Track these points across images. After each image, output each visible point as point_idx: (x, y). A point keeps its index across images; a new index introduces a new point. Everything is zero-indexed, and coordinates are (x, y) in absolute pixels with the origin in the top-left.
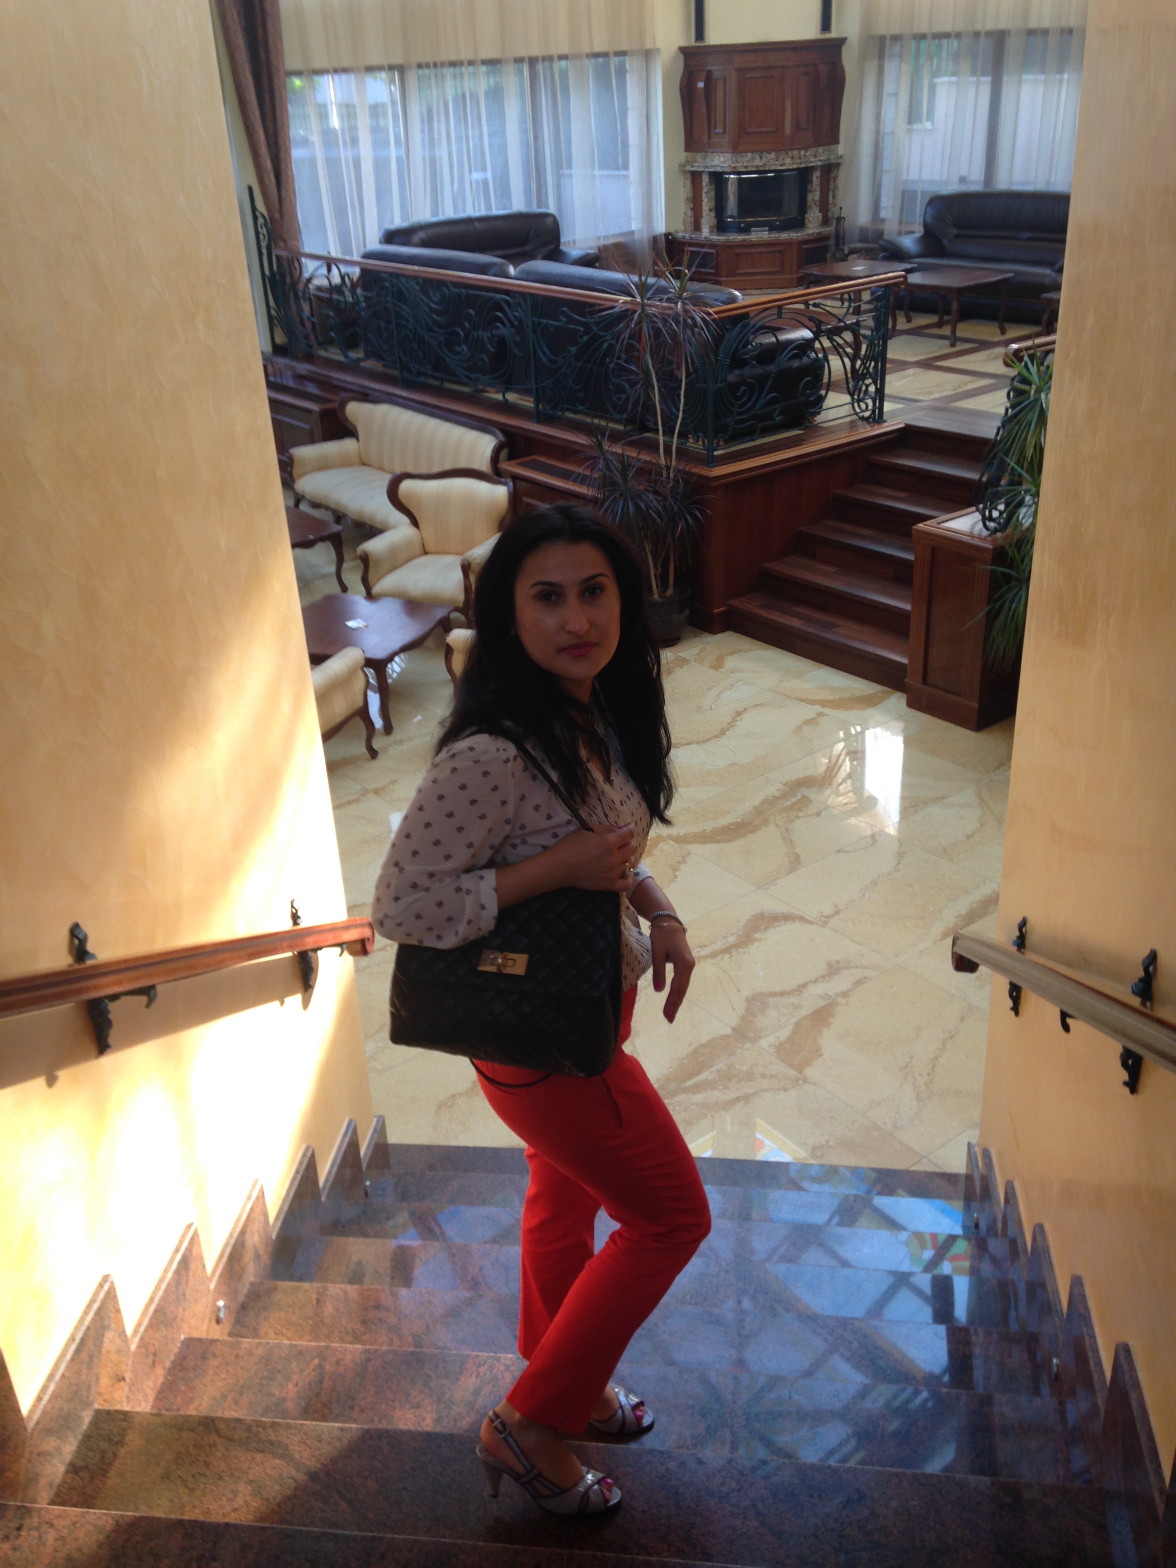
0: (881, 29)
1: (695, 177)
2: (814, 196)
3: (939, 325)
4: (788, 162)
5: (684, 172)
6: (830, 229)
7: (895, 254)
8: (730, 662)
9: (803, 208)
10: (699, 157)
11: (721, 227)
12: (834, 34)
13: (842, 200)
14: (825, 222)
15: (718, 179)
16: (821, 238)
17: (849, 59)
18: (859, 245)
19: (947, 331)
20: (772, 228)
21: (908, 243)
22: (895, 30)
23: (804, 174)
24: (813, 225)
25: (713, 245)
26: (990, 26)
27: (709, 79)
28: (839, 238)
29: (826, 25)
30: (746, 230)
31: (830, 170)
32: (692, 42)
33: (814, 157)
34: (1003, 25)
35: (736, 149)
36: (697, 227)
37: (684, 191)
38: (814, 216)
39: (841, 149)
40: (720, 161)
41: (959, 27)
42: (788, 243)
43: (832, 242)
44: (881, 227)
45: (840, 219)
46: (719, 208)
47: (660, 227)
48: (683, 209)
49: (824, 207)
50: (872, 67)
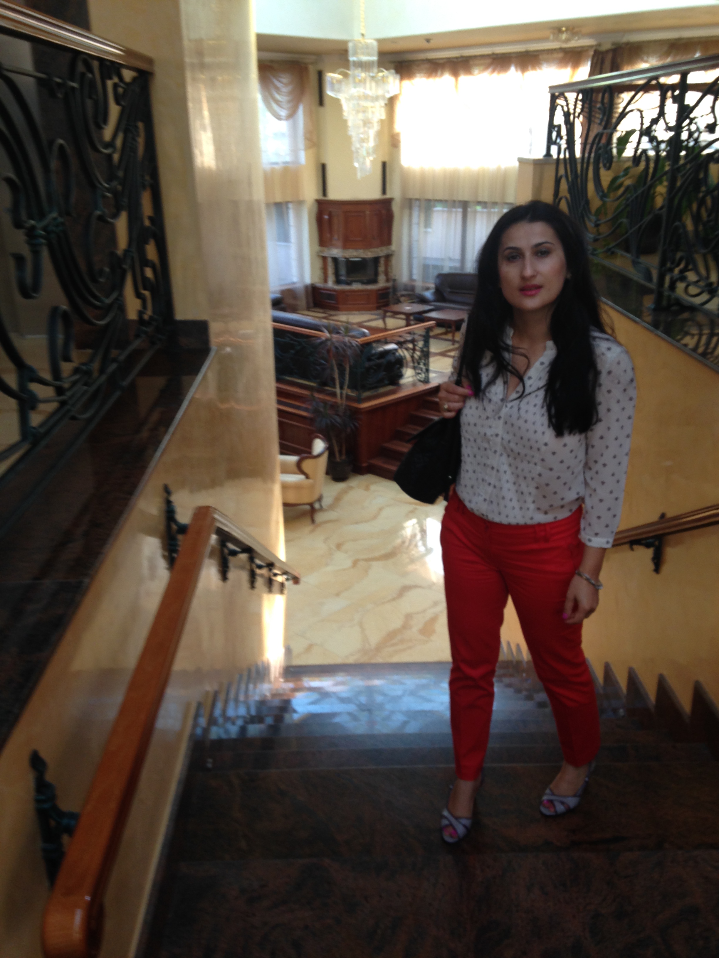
0: (411, 196)
1: (324, 259)
2: (381, 269)
3: (446, 333)
4: (369, 254)
5: (319, 256)
6: (390, 284)
7: (423, 300)
8: (373, 487)
9: (376, 274)
10: (325, 249)
11: (338, 281)
12: (388, 196)
13: (395, 273)
14: (388, 280)
15: (335, 260)
16: (386, 288)
17: (396, 208)
18: (404, 293)
19: (449, 336)
20: (363, 283)
21: (428, 295)
22: (417, 196)
23: (376, 260)
24: (382, 283)
25: (335, 290)
26: (461, 198)
27: (330, 215)
28: (395, 289)
29: (384, 191)
30: (349, 283)
31: (388, 257)
32: (321, 197)
33: (381, 252)
34: (466, 199)
35: (345, 247)
36: (326, 280)
37: (319, 264)
38: (382, 278)
39: (393, 247)
40: (336, 252)
41: (446, 198)
42: (371, 291)
43: (391, 290)
44: (414, 283)
45: (394, 280)
46: (337, 274)
47: (308, 280)
48: (319, 273)
49: (386, 273)
50: (406, 212)
